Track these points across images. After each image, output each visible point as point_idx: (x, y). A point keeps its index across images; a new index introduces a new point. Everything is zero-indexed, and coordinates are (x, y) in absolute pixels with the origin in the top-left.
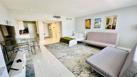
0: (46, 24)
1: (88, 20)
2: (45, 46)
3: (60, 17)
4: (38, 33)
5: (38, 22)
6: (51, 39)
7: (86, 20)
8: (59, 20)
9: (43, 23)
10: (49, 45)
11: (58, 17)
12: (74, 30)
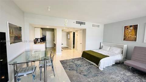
0: (65, 32)
1: (131, 26)
2: (61, 62)
3: (84, 23)
4: (55, 43)
5: (56, 29)
6: (69, 50)
7: (125, 27)
8: (83, 27)
9: (62, 30)
10: (67, 60)
11: (81, 23)
12: (102, 41)
